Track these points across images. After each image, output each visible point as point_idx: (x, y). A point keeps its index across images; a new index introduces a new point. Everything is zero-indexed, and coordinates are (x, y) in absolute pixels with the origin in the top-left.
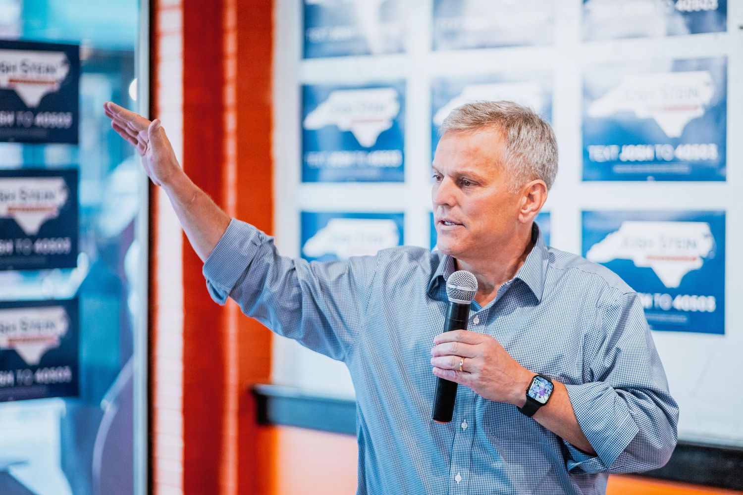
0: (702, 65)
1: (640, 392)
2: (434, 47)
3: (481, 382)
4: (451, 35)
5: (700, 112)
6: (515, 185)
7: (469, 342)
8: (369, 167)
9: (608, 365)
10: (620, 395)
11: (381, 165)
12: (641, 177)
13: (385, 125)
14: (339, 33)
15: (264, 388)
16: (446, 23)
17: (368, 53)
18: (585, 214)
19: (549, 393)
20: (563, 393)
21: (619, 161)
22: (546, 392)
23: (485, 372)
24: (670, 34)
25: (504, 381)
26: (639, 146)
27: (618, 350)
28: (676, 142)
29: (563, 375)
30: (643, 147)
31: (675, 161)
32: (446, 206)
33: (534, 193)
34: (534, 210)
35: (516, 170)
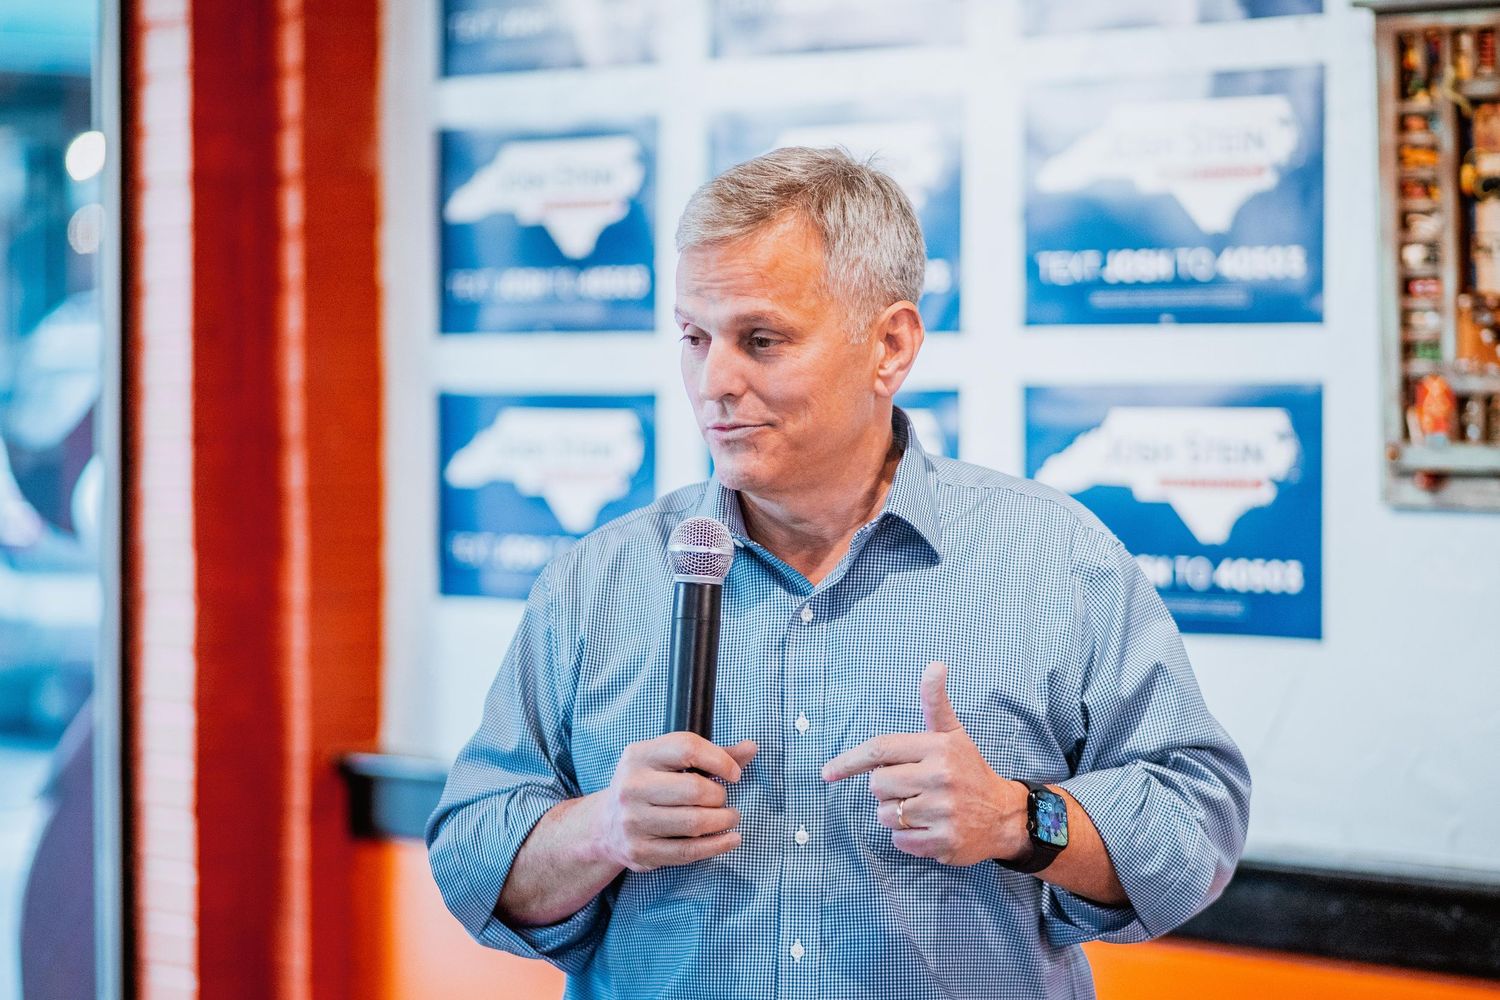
0: (1273, 81)
2: (715, 50)
4: (751, 24)
5: (1268, 181)
6: (859, 325)
8: (580, 299)
11: (607, 296)
12: (1148, 316)
13: (614, 213)
14: (519, 23)
15: (365, 761)
17: (577, 64)
18: (1033, 394)
21: (1101, 284)
24: (1207, 18)
26: (1143, 252)
28: (1219, 243)
30: (1151, 253)
31: (1217, 281)
32: (728, 398)
33: (896, 332)
34: (904, 367)
35: (857, 293)
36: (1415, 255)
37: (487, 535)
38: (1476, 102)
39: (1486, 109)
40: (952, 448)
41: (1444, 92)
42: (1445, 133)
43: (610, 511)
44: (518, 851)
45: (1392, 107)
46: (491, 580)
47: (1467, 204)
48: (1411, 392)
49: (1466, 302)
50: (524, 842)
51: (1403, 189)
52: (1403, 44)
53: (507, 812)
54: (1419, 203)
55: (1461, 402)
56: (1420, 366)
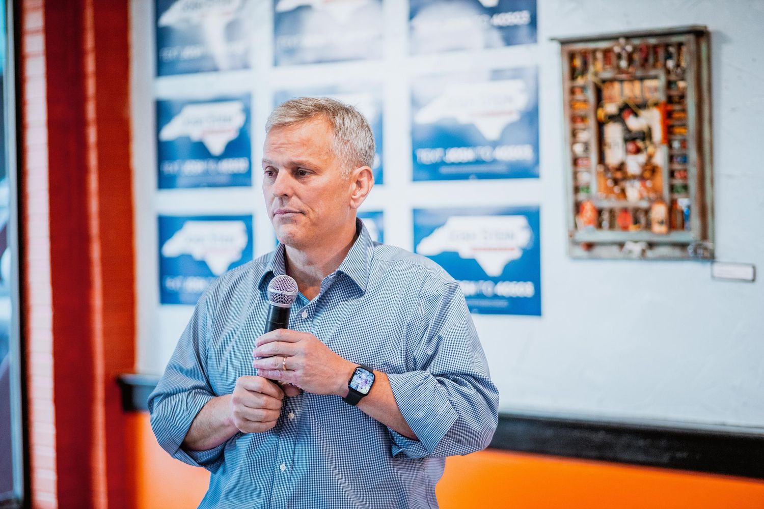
0: (516, 74)
1: (461, 379)
2: (276, 63)
3: (305, 378)
4: (291, 52)
5: (515, 117)
6: (346, 172)
7: (289, 340)
8: (218, 174)
9: (430, 353)
10: (441, 382)
11: (230, 173)
12: (464, 177)
13: (232, 135)
14: (189, 52)
15: (129, 377)
16: (286, 41)
17: (215, 69)
18: (416, 212)
19: (371, 383)
20: (385, 383)
21: (443, 163)
22: (368, 382)
23: (307, 367)
24: (488, 46)
25: (327, 374)
26: (462, 148)
27: (440, 338)
28: (495, 144)
29: (386, 364)
30: (465, 148)
31: (494, 161)
32: (284, 197)
33: (362, 179)
34: (364, 196)
35: (346, 157)
36: (579, 149)
37: (181, 277)
38: (604, 81)
39: (607, 84)
40: (381, 235)
41: (590, 78)
42: (591, 95)
43: (233, 266)
44: (193, 421)
45: (568, 84)
46: (183, 297)
47: (600, 125)
48: (578, 208)
49: (601, 169)
50: (195, 417)
51: (574, 119)
52: (572, 56)
53: (187, 402)
54: (580, 125)
55: (599, 212)
56: (582, 196)
